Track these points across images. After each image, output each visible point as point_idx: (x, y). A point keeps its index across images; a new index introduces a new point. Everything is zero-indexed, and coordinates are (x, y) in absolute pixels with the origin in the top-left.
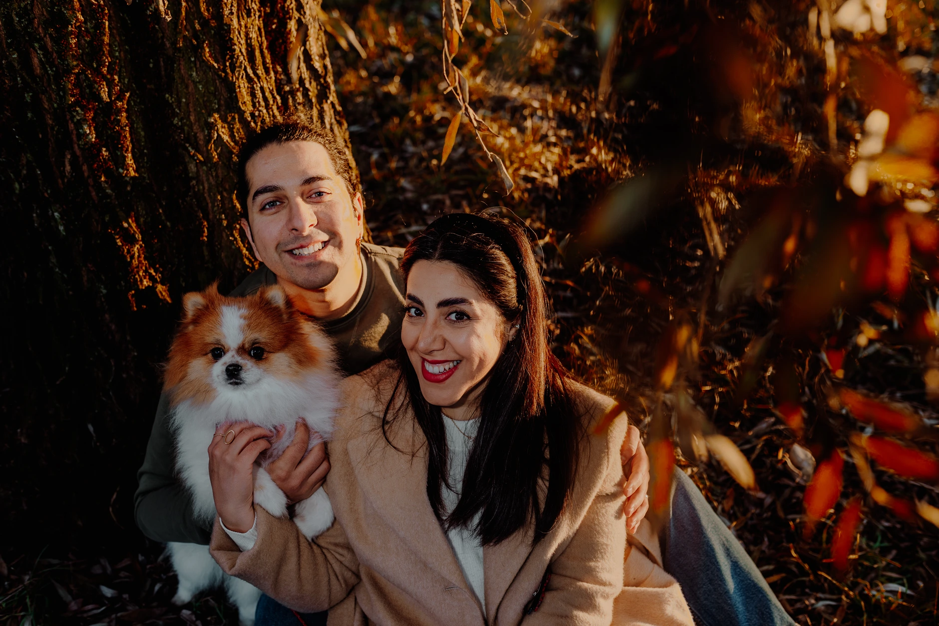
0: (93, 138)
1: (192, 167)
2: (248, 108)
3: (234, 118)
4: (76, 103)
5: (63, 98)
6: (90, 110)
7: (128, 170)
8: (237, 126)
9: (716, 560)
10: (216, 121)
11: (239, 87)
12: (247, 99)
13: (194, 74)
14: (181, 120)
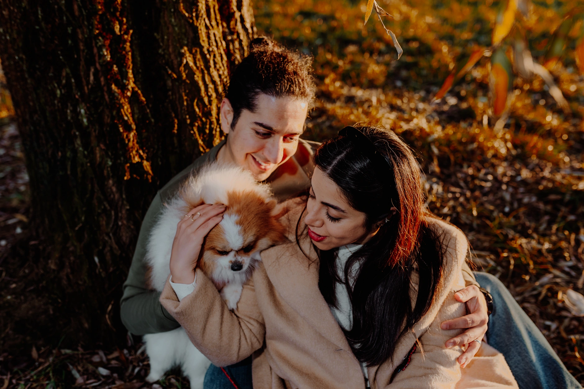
0: (108, 58)
1: (169, 83)
2: (205, 45)
3: (196, 51)
4: (99, 34)
5: (91, 31)
6: (107, 39)
7: (129, 81)
8: (199, 56)
9: (523, 339)
10: (185, 51)
11: (201, 30)
12: (205, 39)
13: (173, 20)
14: (164, 50)
